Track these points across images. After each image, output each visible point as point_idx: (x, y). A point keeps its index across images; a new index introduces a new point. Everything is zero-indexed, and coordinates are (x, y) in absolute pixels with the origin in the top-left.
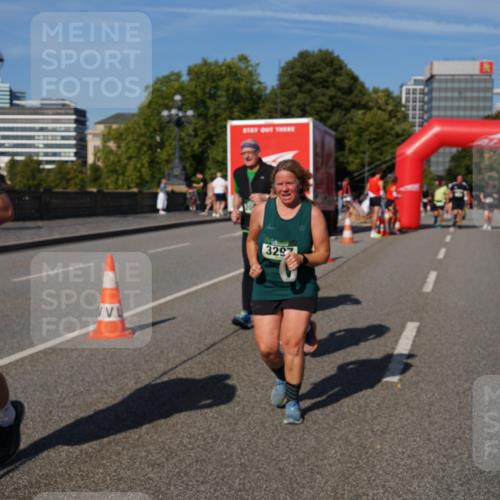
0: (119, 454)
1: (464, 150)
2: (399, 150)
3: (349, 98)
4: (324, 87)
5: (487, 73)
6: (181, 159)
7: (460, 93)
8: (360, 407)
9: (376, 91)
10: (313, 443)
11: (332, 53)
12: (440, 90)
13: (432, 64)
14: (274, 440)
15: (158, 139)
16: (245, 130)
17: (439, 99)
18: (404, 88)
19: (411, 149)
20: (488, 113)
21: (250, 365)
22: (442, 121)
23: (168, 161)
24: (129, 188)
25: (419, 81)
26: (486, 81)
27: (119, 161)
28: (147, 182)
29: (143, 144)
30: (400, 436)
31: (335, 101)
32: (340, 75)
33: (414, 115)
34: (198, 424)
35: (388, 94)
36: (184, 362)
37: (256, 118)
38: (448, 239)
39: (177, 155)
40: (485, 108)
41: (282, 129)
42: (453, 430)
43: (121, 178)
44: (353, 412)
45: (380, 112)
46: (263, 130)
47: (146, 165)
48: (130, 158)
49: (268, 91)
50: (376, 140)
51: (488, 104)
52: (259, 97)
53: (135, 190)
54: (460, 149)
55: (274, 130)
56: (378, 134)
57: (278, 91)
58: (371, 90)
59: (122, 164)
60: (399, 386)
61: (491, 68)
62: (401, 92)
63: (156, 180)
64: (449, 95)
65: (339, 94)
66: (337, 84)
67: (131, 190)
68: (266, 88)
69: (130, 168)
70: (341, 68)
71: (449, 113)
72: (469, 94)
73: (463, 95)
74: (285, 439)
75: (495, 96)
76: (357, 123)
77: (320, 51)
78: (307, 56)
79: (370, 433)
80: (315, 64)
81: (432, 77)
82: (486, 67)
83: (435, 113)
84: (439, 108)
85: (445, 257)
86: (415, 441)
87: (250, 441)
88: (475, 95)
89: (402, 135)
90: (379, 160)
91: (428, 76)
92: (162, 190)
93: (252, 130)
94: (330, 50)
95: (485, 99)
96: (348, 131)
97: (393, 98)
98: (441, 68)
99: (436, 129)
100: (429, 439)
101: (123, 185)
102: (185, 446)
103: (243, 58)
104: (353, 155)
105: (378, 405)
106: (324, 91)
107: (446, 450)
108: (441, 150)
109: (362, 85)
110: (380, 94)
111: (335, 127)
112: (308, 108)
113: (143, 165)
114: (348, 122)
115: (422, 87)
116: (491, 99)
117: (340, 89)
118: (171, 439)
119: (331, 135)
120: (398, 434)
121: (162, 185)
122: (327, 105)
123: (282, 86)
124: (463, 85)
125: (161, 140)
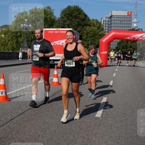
0: (5, 142)
1: (122, 41)
2: (101, 40)
3: (84, 22)
4: (76, 18)
5: (130, 15)
6: (27, 41)
7: (121, 21)
8: (88, 126)
9: (93, 20)
10: (72, 138)
11: (78, 7)
12: (114, 20)
13: (112, 12)
14: (59, 137)
15: (19, 34)
16: (49, 32)
17: (114, 23)
18: (102, 19)
19: (105, 40)
20: (130, 29)
21: (51, 111)
22: (115, 31)
23: (22, 42)
24: (9, 50)
25: (107, 17)
26: (129, 18)
27: (5, 41)
28: (15, 49)
29: (14, 36)
30: (102, 136)
31: (79, 23)
32: (81, 14)
33: (106, 29)
34: (33, 131)
35: (97, 21)
36: (28, 110)
37: (53, 28)
38: (116, 70)
39: (26, 40)
40: (129, 27)
41: (62, 32)
42: (119, 134)
43: (6, 47)
44: (85, 127)
45: (94, 27)
46: (55, 32)
47: (15, 43)
48: (9, 40)
49: (57, 19)
50: (93, 37)
51: (130, 26)
52: (54, 21)
53: (11, 51)
54: (120, 40)
55: (59, 32)
56: (93, 34)
57: (60, 19)
58: (91, 20)
59: (6, 42)
60: (101, 118)
61: (131, 14)
62: (101, 21)
63: (18, 48)
64: (117, 22)
65: (81, 21)
66: (80, 18)
67: (9, 51)
68: (56, 18)
69: (9, 44)
70: (81, 12)
71: (117, 28)
72: (124, 22)
73: (122, 22)
74: (62, 137)
75: (132, 23)
76: (86, 31)
77: (74, 6)
78: (70, 8)
79: (91, 135)
80: (73, 11)
81: (112, 16)
82: (130, 13)
83: (112, 28)
84: (114, 27)
85: (115, 76)
86: (106, 137)
87: (50, 137)
88: (126, 22)
89: (102, 35)
90: (94, 43)
91: (111, 15)
92: (20, 52)
93: (52, 32)
94: (78, 6)
95: (129, 24)
96: (83, 33)
97: (99, 23)
98: (115, 13)
99: (113, 33)
100: (111, 137)
101: (7, 50)
102: (28, 139)
103: (49, 8)
104: (85, 41)
105: (94, 125)
106: (76, 20)
107: (117, 140)
108: (114, 41)
109: (89, 18)
110: (95, 21)
111: (79, 32)
112: (70, 25)
113: (14, 43)
114: (84, 30)
115: (108, 19)
116: (131, 24)
117: (81, 19)
118: (23, 136)
119: (78, 34)
120: (101, 135)
121: (20, 50)
122: (77, 25)
123: (62, 18)
124: (122, 19)
125: (20, 35)
